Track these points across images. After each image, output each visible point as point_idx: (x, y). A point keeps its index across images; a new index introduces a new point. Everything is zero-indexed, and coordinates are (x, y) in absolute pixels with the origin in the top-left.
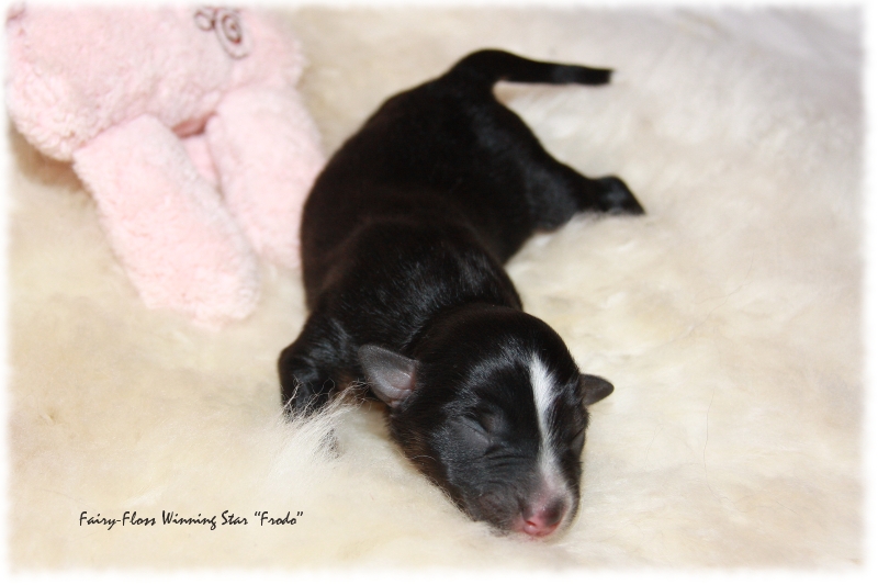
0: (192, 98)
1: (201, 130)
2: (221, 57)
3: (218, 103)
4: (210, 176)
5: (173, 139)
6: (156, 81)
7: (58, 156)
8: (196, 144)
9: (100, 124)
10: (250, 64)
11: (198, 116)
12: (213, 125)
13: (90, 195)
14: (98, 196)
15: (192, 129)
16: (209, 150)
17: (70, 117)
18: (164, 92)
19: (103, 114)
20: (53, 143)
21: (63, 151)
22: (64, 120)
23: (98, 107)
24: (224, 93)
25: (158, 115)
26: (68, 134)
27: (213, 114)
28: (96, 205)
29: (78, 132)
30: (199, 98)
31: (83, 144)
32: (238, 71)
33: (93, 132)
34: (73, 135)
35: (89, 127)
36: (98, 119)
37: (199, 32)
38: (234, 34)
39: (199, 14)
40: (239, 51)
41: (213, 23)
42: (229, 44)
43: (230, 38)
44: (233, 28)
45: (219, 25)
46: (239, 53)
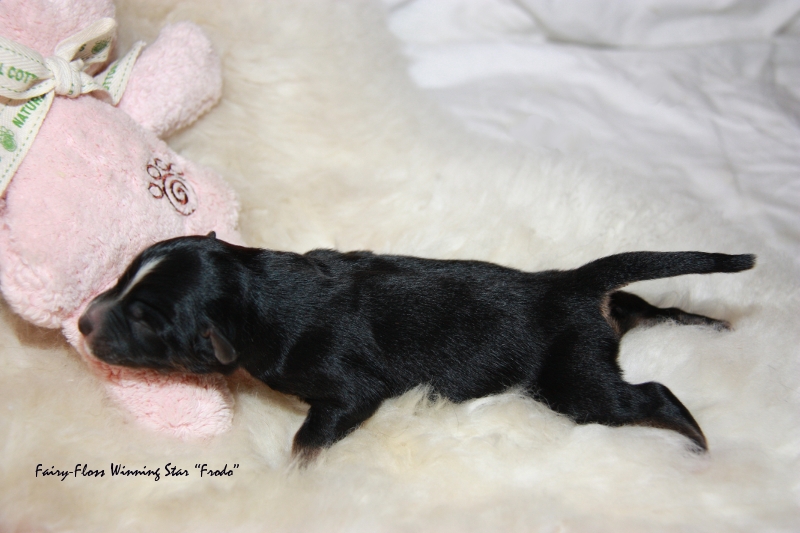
2: (174, 217)
20: (46, 318)
22: (53, 300)
23: (80, 282)
26: (57, 310)
29: (66, 307)
31: (70, 315)
35: (74, 301)
36: (80, 292)
37: (153, 199)
38: (181, 196)
39: (152, 185)
40: (187, 209)
41: (164, 190)
42: (178, 205)
43: (178, 200)
44: (179, 190)
45: (168, 191)
46: (187, 211)
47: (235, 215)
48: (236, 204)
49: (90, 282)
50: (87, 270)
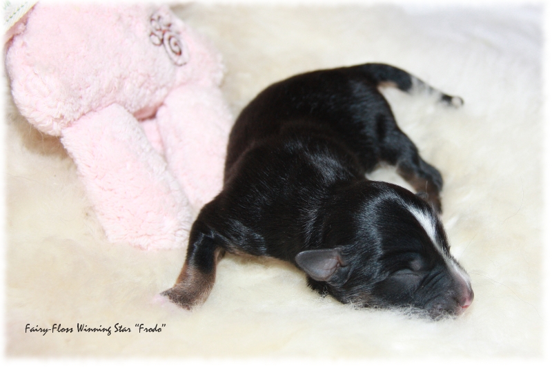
0: (148, 92)
1: (153, 116)
2: (168, 64)
3: (166, 96)
4: (159, 148)
5: (134, 121)
6: (122, 78)
7: (51, 133)
8: (149, 125)
9: (82, 110)
10: (188, 69)
11: (152, 105)
12: (161, 112)
13: (72, 160)
14: (78, 161)
15: (147, 115)
16: (158, 129)
17: (60, 104)
18: (128, 86)
19: (84, 102)
20: (48, 123)
21: (54, 129)
22: (56, 107)
23: (81, 97)
24: (170, 90)
25: (124, 104)
26: (58, 117)
27: (162, 104)
28: (76, 167)
29: (66, 116)
30: (153, 92)
31: (69, 124)
32: (180, 74)
33: (77, 115)
34: (62, 117)
35: (74, 112)
36: (81, 106)
37: (153, 46)
38: (176, 49)
39: (152, 34)
40: (180, 60)
41: (162, 41)
42: (173, 55)
43: (174, 52)
44: (176, 44)
45: (166, 42)
46: (180, 62)
47: (220, 76)
48: (222, 66)
49: (90, 100)
50: (89, 89)
